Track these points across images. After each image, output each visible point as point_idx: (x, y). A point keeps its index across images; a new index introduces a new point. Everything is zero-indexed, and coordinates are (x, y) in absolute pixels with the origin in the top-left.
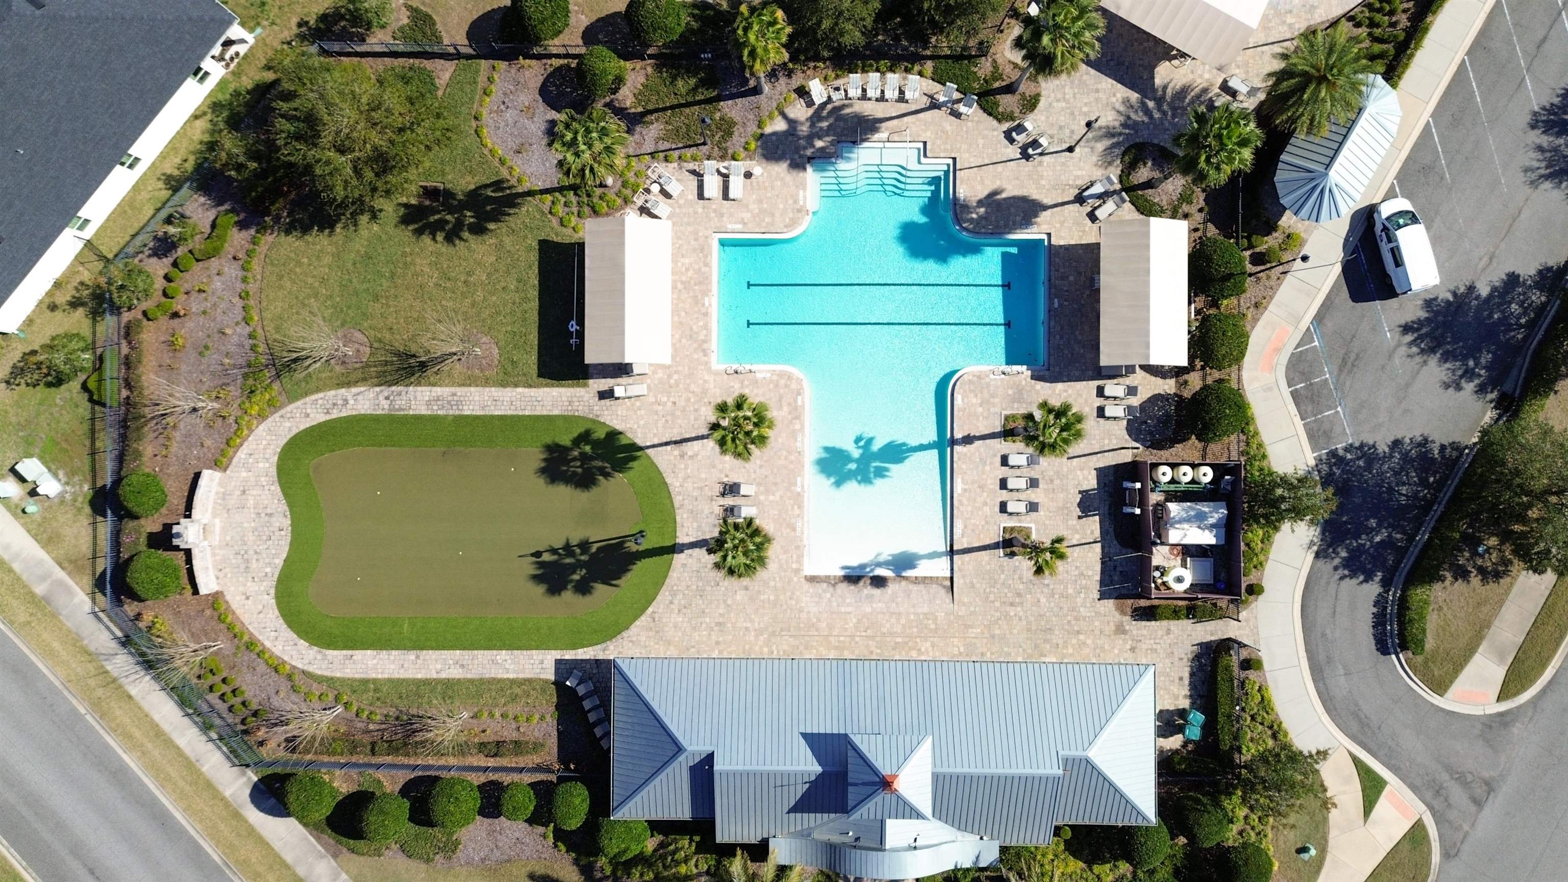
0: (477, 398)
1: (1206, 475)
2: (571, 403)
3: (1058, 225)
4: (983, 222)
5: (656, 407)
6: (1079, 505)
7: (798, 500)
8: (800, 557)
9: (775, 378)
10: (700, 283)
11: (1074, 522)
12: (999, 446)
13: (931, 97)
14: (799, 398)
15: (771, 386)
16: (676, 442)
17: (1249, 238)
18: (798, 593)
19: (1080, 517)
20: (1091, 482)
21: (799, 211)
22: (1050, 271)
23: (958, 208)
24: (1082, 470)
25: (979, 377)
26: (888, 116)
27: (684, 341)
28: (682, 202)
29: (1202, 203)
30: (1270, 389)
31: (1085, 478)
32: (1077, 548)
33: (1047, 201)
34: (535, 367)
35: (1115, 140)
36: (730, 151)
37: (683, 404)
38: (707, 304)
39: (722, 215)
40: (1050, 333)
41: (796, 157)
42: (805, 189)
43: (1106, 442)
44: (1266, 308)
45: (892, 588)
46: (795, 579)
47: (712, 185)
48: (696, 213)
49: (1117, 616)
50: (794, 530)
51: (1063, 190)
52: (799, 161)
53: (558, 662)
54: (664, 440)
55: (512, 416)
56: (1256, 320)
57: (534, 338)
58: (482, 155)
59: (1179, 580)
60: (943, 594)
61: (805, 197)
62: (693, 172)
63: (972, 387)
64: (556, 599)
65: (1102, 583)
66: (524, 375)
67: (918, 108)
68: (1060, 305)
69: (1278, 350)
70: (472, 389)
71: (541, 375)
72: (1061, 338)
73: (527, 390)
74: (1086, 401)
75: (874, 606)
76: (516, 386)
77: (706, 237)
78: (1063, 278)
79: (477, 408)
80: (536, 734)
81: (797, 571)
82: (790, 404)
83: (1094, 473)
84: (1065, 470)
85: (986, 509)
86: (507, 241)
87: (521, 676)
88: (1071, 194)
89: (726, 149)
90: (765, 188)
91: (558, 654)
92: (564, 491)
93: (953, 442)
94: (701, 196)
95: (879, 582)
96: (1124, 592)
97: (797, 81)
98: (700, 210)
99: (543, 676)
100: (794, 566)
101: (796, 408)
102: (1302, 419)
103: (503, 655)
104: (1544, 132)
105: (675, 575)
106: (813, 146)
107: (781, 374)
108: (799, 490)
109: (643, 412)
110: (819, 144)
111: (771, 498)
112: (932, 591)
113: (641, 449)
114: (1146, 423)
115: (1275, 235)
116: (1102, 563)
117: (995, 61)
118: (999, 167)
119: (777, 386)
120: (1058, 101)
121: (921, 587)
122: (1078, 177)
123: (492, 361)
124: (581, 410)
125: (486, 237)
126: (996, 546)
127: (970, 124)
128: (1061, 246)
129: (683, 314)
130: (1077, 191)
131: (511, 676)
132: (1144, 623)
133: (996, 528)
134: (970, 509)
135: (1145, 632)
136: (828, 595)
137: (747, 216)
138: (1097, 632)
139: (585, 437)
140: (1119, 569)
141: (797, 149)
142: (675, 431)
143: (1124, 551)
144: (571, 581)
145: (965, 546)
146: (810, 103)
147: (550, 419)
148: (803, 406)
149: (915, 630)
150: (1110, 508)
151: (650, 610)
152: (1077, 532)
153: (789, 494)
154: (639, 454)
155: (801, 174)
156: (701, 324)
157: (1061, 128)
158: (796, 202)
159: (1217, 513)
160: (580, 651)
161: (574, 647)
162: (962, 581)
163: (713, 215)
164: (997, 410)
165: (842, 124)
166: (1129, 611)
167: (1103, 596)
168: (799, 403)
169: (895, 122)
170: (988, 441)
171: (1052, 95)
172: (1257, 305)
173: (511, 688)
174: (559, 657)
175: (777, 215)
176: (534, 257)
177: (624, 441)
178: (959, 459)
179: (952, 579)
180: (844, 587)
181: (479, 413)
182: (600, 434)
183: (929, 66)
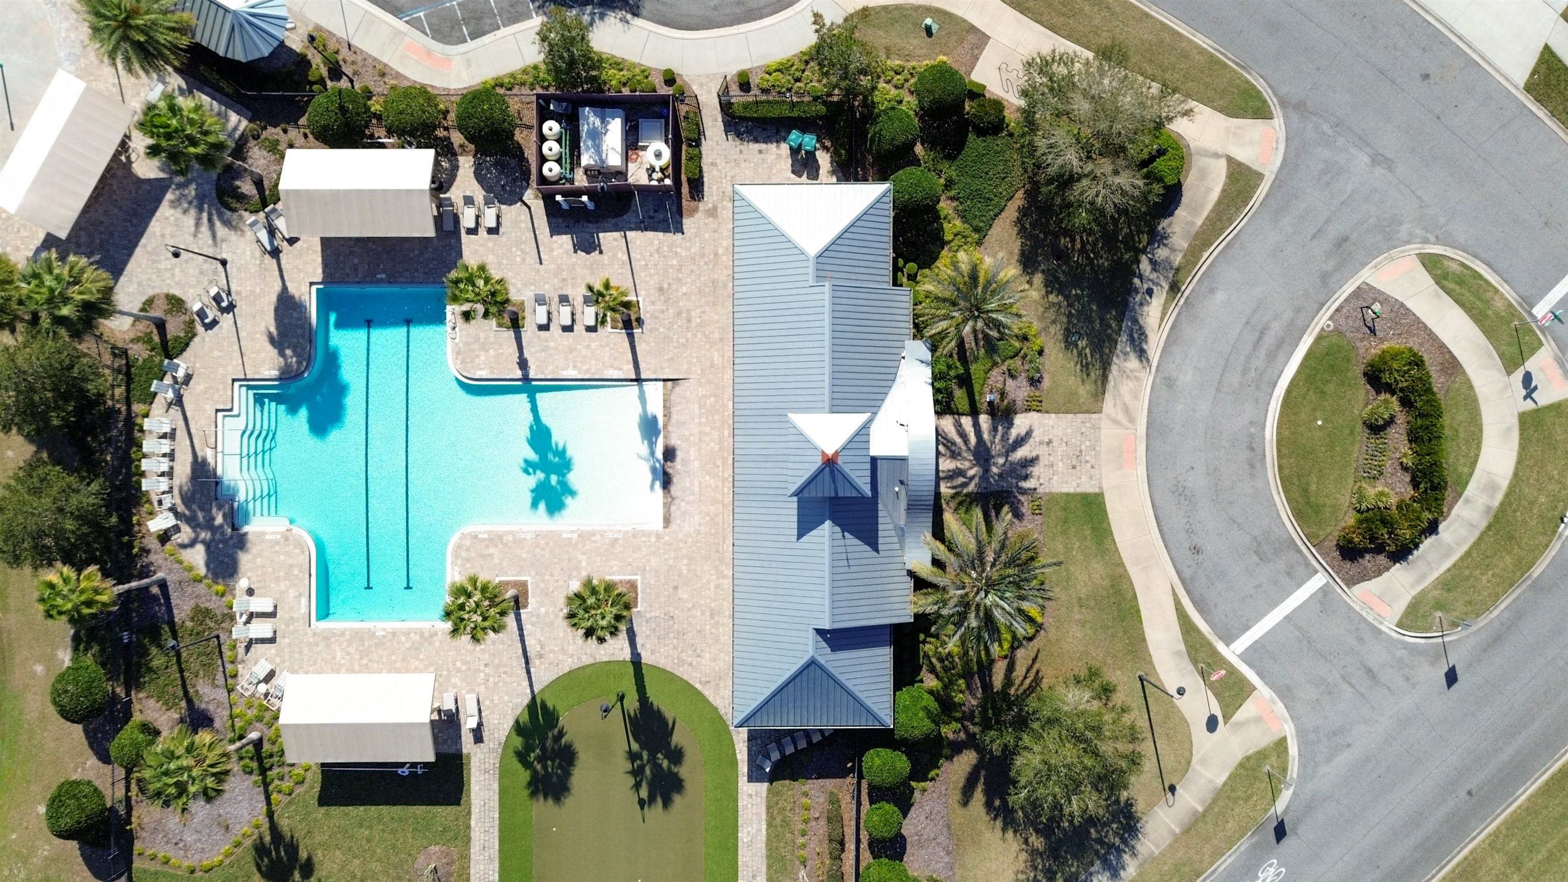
0: (482, 867)
1: (552, 127)
2: (486, 771)
3: (302, 275)
4: (299, 350)
5: (491, 684)
6: (588, 253)
7: (585, 536)
8: (644, 534)
9: (459, 562)
10: (362, 640)
11: (605, 257)
12: (529, 333)
13: (170, 405)
14: (480, 536)
15: (468, 565)
16: (527, 663)
17: (312, 83)
18: (681, 536)
19: (601, 252)
20: (565, 241)
21: (287, 539)
22: (349, 282)
23: (287, 376)
24: (552, 250)
25: (458, 353)
26: (189, 449)
27: (421, 656)
28: (278, 660)
29: (278, 130)
30: (468, 61)
31: (561, 246)
32: (632, 255)
33: (277, 287)
34: (450, 808)
35: (215, 217)
36: (226, 611)
37: (487, 656)
38: (383, 633)
39: (292, 618)
40: (412, 282)
41: (231, 542)
42: (264, 533)
43: (523, 225)
44: (386, 65)
45: (674, 442)
46: (667, 538)
47: (261, 629)
48: (289, 645)
49: (698, 216)
50: (616, 540)
51: (266, 269)
52: (235, 540)
53: (751, 779)
54: (525, 675)
55: (500, 830)
56: (398, 75)
57: (420, 810)
58: (231, 865)
59: (658, 155)
60: (680, 389)
61: (273, 533)
62: (248, 648)
63: (469, 360)
64: (688, 784)
65: (666, 230)
66: (457, 819)
67: (181, 417)
68: (384, 271)
69: (429, 53)
70: (472, 872)
71: (457, 802)
72: (417, 270)
73: (473, 817)
74: (482, 245)
75: (692, 458)
76: (469, 827)
77: (314, 634)
78: (356, 270)
79: (491, 867)
80: (822, 800)
81: (658, 536)
82: (487, 547)
83: (555, 238)
84: (552, 266)
85: (593, 346)
86: (318, 838)
87: (764, 816)
88: (271, 263)
89: (224, 615)
90: (264, 574)
91: (743, 779)
92: (579, 778)
93: (526, 379)
94: (272, 640)
95: (670, 454)
96: (674, 208)
97: (153, 544)
98: (287, 641)
99: (764, 794)
100: (653, 539)
101: (491, 539)
102: (499, 28)
103: (743, 836)
105: (662, 661)
106: (221, 526)
107: (456, 555)
108: (575, 536)
109: (496, 697)
110: (219, 520)
111: (584, 564)
112: (678, 400)
113: (534, 698)
114: (503, 186)
115: (310, 57)
116: (646, 230)
117: (132, 341)
118: (242, 335)
119: (468, 560)
120: (173, 275)
121: (674, 411)
122: (253, 256)
123: (442, 852)
124: (494, 761)
125: (315, 860)
126: (631, 336)
127: (198, 365)
128: (324, 272)
129: (394, 657)
130: (267, 256)
131: (764, 827)
132: (706, 189)
133: (612, 336)
134: (593, 362)
135: (715, 188)
136: (683, 504)
137: (292, 593)
138: (716, 235)
139: (522, 756)
140: (652, 213)
141: (225, 541)
142: (515, 664)
143: (633, 208)
144: (669, 768)
145: (631, 366)
146: (176, 529)
147: (503, 792)
148: (489, 532)
149: (716, 417)
150: (591, 222)
151: (698, 686)
152: (615, 255)
153: (580, 546)
154: (538, 701)
155: (250, 537)
156: (403, 639)
157: (201, 273)
158: (277, 543)
159: (590, 118)
160: (739, 757)
161: (734, 763)
162: (667, 370)
163: (291, 628)
164: (492, 334)
165: (198, 496)
166: (693, 204)
167: (679, 229)
168: (486, 536)
169: (196, 441)
170: (524, 344)
171: (168, 281)
172: (383, 75)
173: (776, 827)
174: (746, 779)
175: (291, 561)
176: (336, 811)
177: (526, 718)
178: (542, 373)
179: (664, 380)
180: (674, 489)
181: (496, 864)
182: (518, 742)
183: (137, 408)
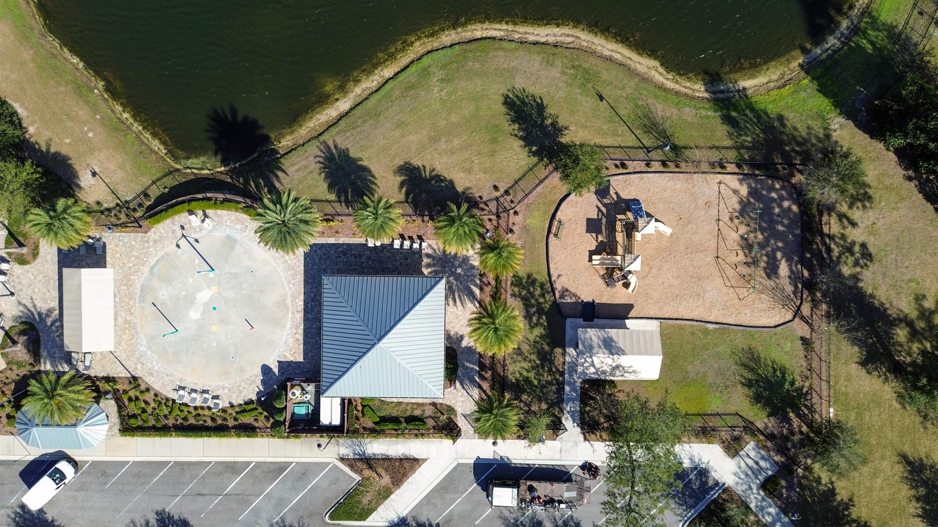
29: (21, 375)
35: (29, 314)
104: (157, 520)
120: (33, 274)
157: (20, 283)
171: (34, 270)
